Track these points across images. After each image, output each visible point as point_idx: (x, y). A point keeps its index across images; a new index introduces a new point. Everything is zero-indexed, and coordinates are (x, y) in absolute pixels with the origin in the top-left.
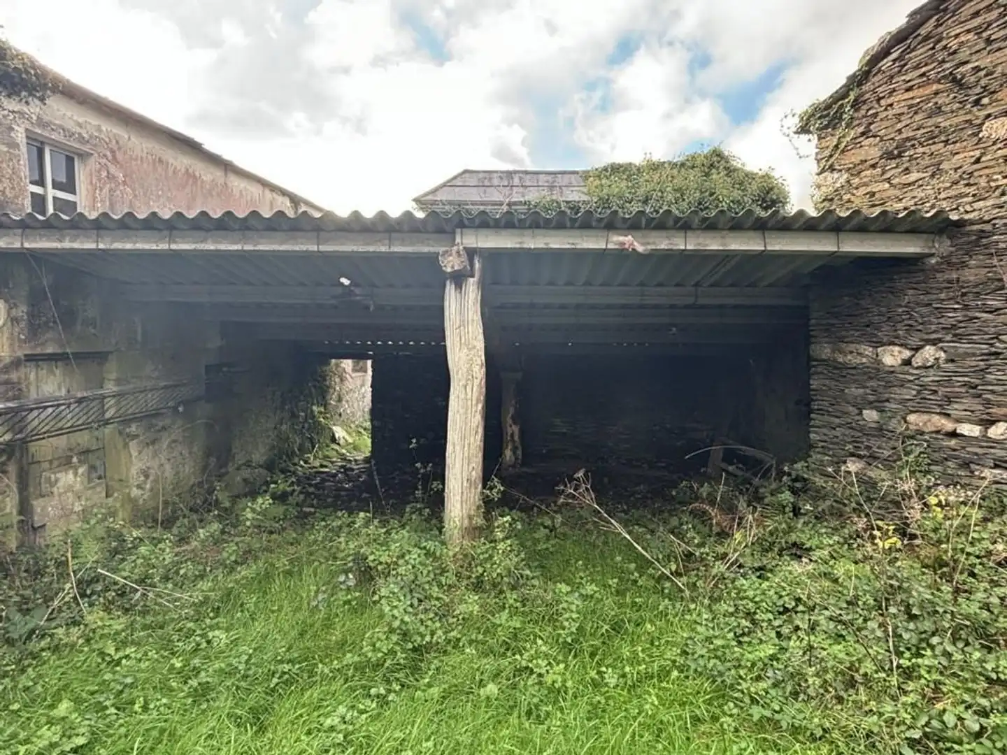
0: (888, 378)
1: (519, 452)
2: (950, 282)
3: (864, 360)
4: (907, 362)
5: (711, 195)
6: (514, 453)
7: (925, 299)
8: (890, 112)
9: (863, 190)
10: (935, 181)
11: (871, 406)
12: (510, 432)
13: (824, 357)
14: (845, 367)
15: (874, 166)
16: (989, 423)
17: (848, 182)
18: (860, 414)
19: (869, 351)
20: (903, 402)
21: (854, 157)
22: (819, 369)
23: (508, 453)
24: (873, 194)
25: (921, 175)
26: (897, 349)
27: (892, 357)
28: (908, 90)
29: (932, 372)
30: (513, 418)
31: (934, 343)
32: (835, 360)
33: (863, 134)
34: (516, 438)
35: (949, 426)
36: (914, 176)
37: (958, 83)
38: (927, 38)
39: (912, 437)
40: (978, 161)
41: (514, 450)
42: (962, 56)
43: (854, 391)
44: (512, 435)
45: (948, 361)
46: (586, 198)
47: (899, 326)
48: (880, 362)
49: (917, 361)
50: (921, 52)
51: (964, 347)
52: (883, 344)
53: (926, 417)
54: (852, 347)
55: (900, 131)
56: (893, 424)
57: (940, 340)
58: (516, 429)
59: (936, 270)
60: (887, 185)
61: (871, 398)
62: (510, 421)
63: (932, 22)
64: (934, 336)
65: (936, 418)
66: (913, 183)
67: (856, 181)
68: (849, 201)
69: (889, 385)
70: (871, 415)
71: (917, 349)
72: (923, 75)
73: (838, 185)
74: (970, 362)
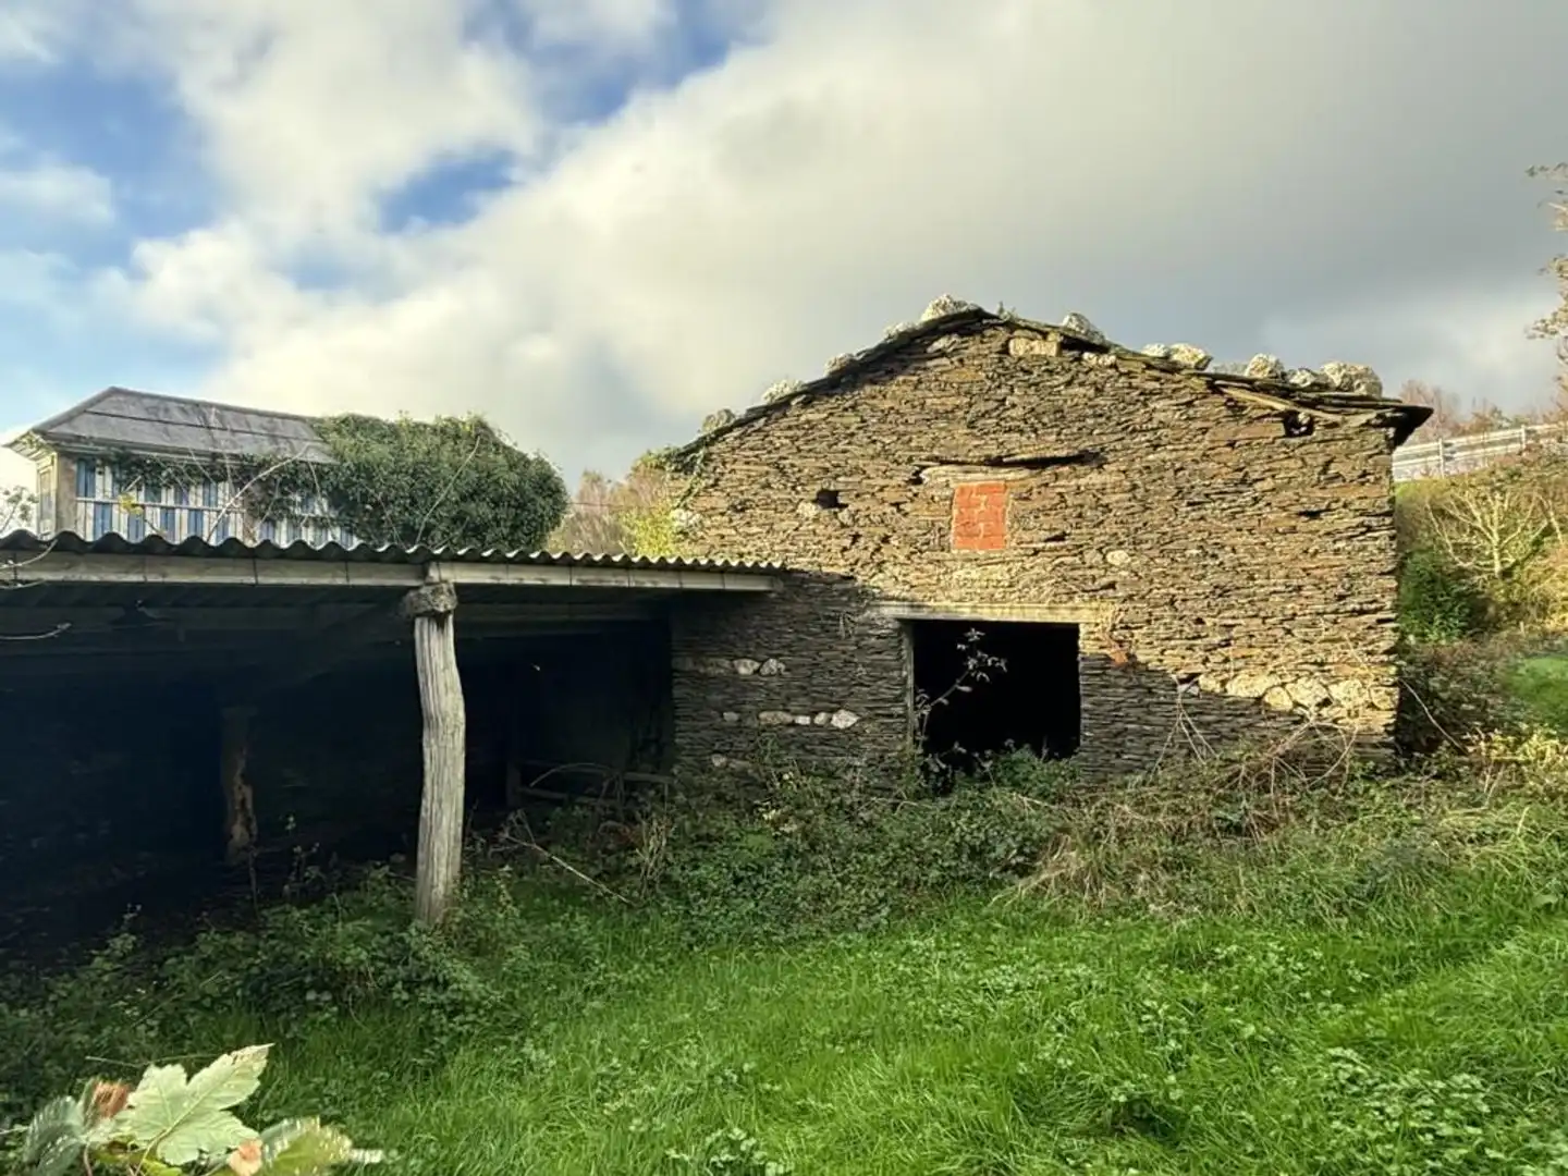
0: (746, 685)
1: (254, 825)
2: (784, 611)
3: (722, 671)
4: (757, 672)
5: (489, 476)
6: (248, 828)
7: (767, 623)
8: (734, 476)
9: (713, 532)
10: (769, 536)
11: (730, 708)
12: (239, 797)
13: (687, 669)
14: (706, 676)
15: (722, 514)
16: (813, 714)
17: (701, 522)
18: (722, 716)
19: (726, 663)
20: (756, 703)
21: (704, 503)
22: (683, 680)
23: (238, 831)
24: (723, 537)
25: (759, 530)
26: (749, 662)
27: (745, 668)
28: (747, 463)
29: (775, 679)
30: (243, 776)
31: (776, 657)
32: (697, 671)
33: (713, 486)
34: (249, 806)
35: (788, 718)
36: (754, 529)
37: (781, 470)
38: (759, 430)
39: (764, 731)
40: (797, 529)
41: (247, 824)
42: (783, 453)
43: (716, 698)
44: (243, 802)
45: (787, 670)
46: (330, 460)
47: (750, 643)
48: (736, 672)
49: (765, 671)
50: (754, 440)
51: (798, 660)
52: (737, 657)
53: (772, 714)
54: (712, 660)
55: (742, 493)
56: (749, 722)
57: (781, 655)
58: (248, 792)
59: (773, 602)
60: (733, 532)
61: (731, 702)
62: (238, 781)
63: (762, 421)
64: (775, 652)
65: (780, 714)
66: (753, 535)
67: (708, 523)
68: (702, 538)
69: (744, 690)
70: (731, 716)
71: (762, 662)
72: (756, 456)
73: (691, 522)
74: (803, 671)
